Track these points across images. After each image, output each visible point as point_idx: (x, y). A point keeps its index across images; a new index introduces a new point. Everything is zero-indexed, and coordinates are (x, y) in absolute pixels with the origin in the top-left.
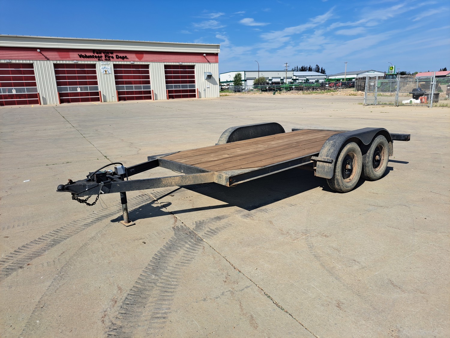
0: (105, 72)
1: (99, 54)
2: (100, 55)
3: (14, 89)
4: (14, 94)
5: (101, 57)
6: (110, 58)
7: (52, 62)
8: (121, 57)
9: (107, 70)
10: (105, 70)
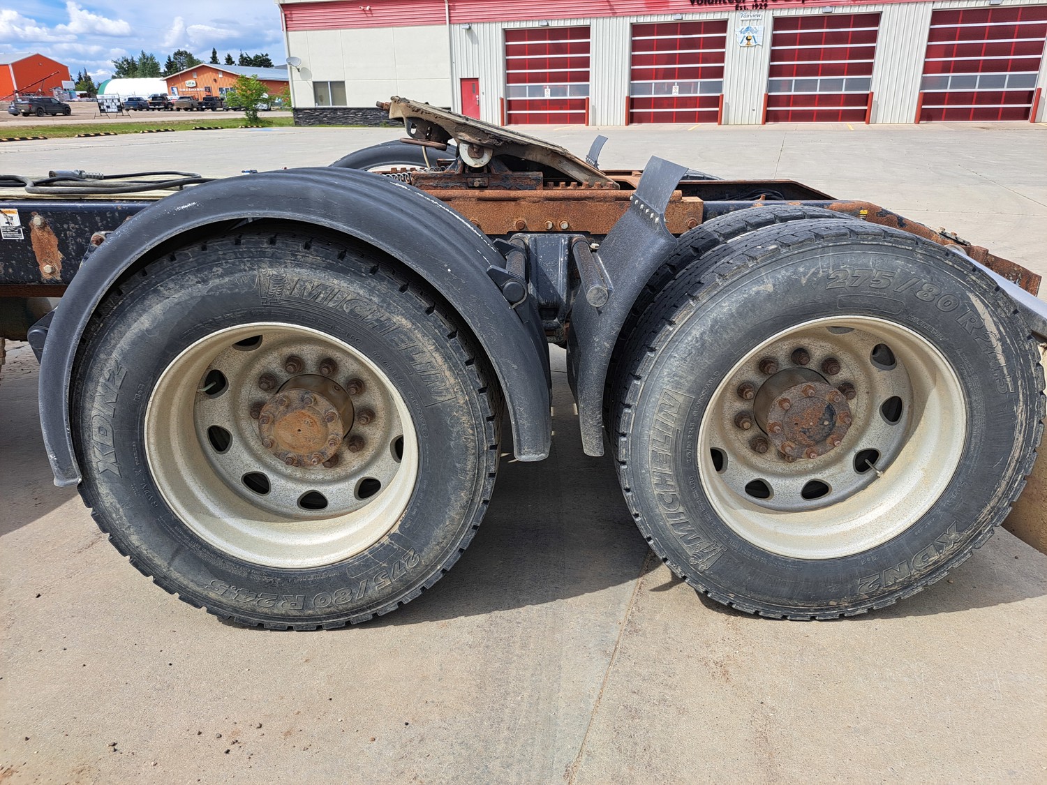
0: (745, 41)
3: (548, 87)
4: (546, 100)
6: (766, 1)
7: (628, 22)
9: (751, 35)
10: (746, 35)
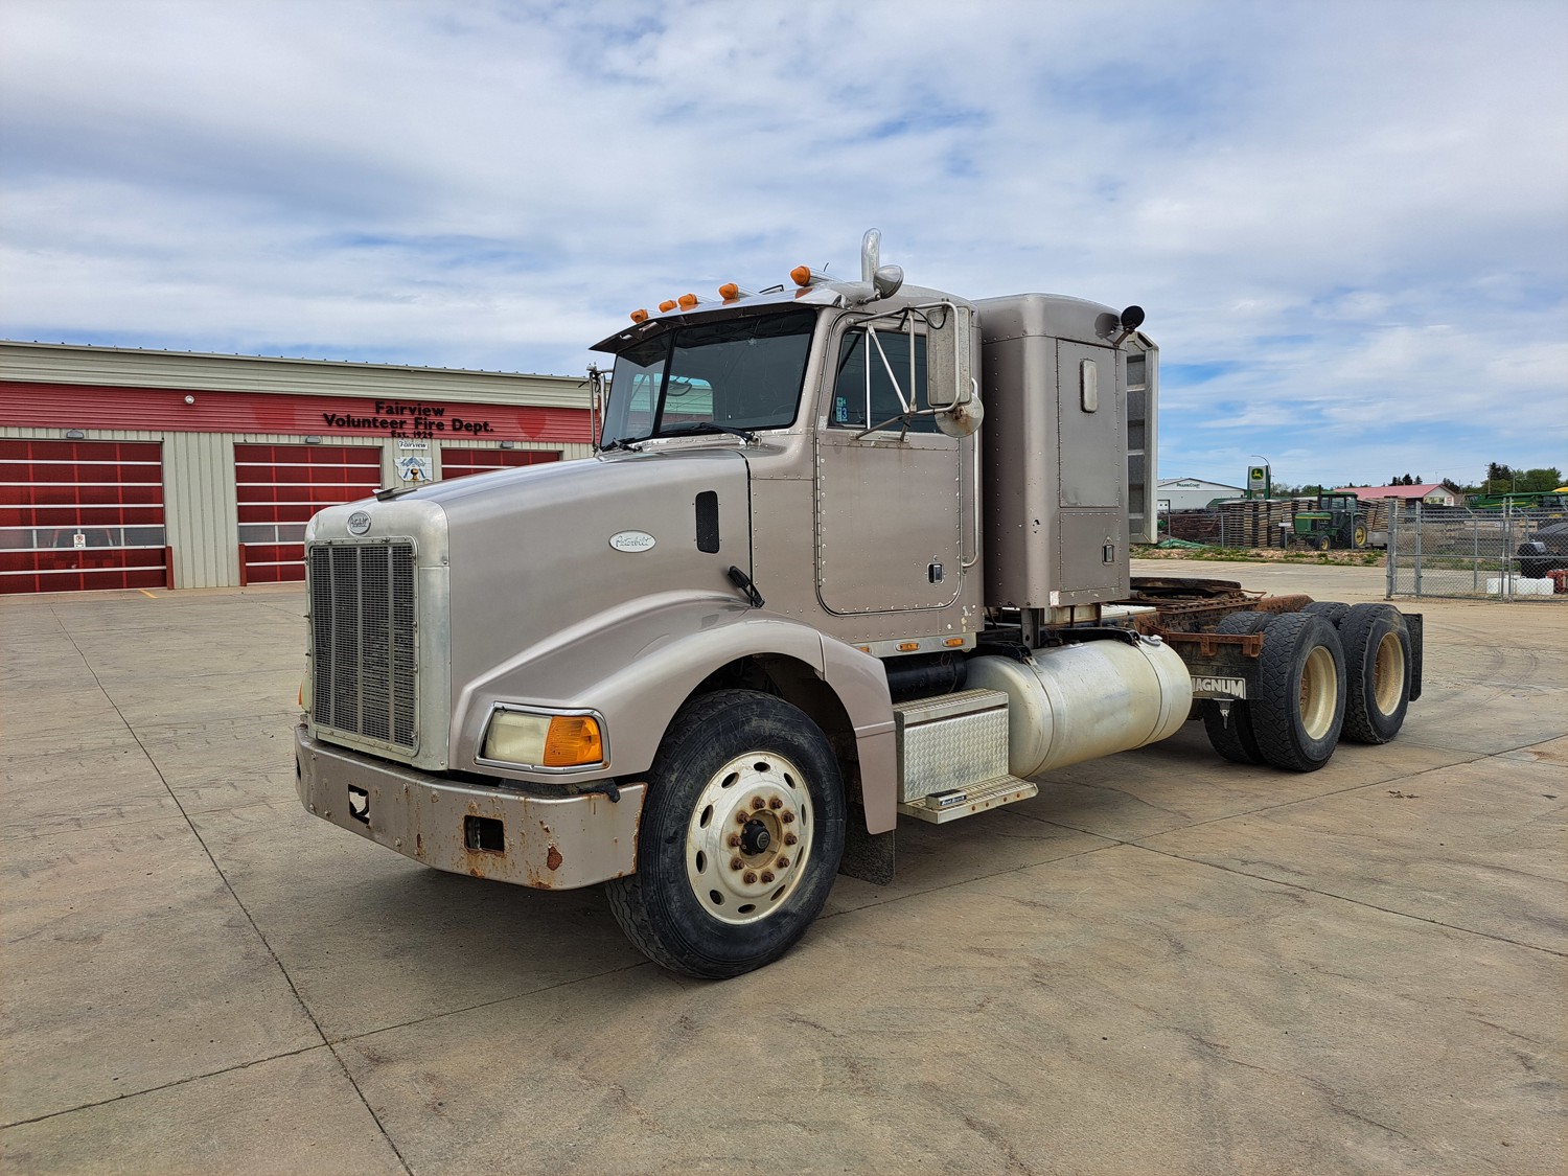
0: (410, 476)
1: (397, 413)
2: (398, 418)
3: (79, 531)
4: (77, 552)
5: (403, 423)
6: (430, 428)
7: (228, 442)
8: (468, 427)
9: (417, 467)
10: (411, 467)
